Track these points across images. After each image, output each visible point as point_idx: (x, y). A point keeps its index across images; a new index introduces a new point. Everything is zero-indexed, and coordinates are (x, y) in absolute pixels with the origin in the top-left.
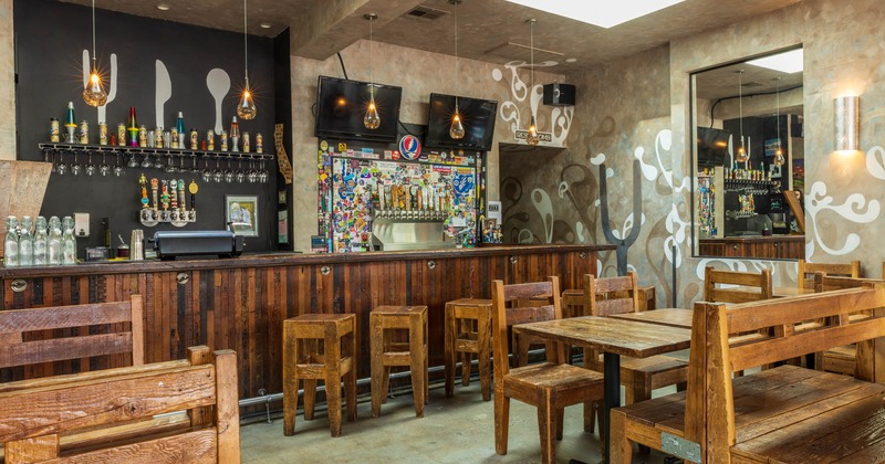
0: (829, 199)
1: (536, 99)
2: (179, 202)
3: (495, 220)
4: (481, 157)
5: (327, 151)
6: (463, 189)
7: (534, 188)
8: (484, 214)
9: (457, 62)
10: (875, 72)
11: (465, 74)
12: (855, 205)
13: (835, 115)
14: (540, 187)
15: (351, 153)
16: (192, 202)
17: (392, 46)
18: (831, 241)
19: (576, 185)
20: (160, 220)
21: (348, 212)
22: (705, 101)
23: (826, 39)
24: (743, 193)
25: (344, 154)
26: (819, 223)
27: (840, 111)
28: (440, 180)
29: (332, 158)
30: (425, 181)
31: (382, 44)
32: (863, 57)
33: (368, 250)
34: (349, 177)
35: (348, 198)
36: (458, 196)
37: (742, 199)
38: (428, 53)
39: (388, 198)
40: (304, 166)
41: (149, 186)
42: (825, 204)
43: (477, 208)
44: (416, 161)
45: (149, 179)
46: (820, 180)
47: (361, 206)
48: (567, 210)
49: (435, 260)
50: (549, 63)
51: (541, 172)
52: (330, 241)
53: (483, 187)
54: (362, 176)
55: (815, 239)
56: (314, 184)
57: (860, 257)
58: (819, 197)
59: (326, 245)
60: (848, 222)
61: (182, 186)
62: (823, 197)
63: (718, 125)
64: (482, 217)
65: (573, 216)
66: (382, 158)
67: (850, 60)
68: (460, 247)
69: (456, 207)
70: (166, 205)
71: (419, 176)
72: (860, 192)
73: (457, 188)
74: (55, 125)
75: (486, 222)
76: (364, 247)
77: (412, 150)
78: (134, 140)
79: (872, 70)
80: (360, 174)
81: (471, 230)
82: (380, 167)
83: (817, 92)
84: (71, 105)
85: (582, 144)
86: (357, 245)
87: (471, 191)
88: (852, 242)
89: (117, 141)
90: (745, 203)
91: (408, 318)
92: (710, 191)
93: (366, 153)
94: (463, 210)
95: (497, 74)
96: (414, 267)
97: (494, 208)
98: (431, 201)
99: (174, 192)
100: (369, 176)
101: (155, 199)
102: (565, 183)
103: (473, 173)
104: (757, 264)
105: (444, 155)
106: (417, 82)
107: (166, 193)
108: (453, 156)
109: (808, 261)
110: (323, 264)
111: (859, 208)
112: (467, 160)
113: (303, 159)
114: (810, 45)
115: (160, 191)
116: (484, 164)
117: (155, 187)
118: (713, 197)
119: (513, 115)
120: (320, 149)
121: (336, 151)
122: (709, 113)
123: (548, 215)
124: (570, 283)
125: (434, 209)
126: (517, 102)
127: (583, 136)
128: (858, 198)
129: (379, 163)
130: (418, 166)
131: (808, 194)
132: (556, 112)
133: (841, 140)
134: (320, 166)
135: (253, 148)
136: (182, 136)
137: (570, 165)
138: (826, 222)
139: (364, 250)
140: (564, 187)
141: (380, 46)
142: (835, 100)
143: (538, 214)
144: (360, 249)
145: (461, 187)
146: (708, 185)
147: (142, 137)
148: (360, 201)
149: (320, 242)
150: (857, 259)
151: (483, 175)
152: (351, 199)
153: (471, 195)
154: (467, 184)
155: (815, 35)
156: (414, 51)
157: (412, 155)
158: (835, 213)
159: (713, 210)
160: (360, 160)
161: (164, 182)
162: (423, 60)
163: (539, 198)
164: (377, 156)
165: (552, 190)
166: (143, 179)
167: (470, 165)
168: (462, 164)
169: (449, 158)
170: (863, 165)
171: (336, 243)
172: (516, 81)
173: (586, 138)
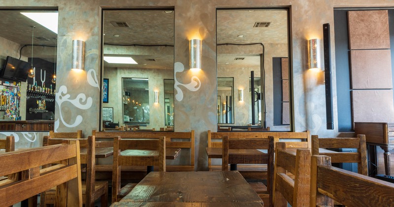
0: (68, 96)
10: (93, 31)
12: (81, 99)
13: (73, 49)
18: (69, 119)
22: (17, 44)
23: (70, 7)
24: (40, 99)
26: (63, 109)
27: (76, 47)
32: (87, 21)
37: (39, 102)
42: (66, 98)
46: (65, 85)
55: (60, 118)
57: (82, 128)
58: (63, 95)
60: (77, 108)
62: (66, 94)
63: (25, 59)
67: (81, 22)
72: (83, 93)
79: (91, 29)
83: (64, 35)
88: (79, 120)
90: (40, 105)
92: (17, 95)
104: (26, 135)
109: (56, 131)
111: (83, 101)
114: (62, 9)
118: (19, 99)
122: (19, 51)
128: (82, 96)
131: (58, 92)
133: (75, 63)
138: (66, 109)
142: (73, 41)
146: (15, 92)
150: (80, 130)
155: (65, 4)
158: (70, 104)
159: (19, 106)
170: (86, 79)
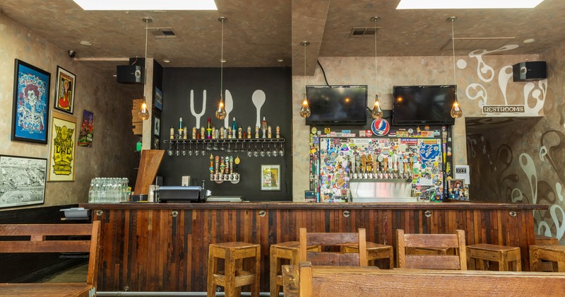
1: (505, 77)
2: (229, 169)
3: (461, 182)
4: (447, 130)
5: (316, 134)
6: (430, 156)
7: (521, 153)
8: (452, 175)
9: (422, 60)
11: (430, 68)
14: (525, 151)
15: (334, 134)
16: (236, 168)
17: (365, 58)
19: (553, 149)
20: (225, 180)
21: (331, 174)
25: (328, 135)
28: (407, 150)
29: (320, 138)
30: (394, 150)
31: (358, 58)
33: (347, 201)
34: (332, 150)
35: (331, 165)
36: (424, 161)
38: (396, 58)
39: (358, 164)
40: (300, 145)
41: (214, 160)
43: (444, 170)
44: (385, 136)
45: (214, 157)
47: (341, 170)
48: (548, 172)
49: (349, 210)
50: (509, 47)
51: (525, 138)
52: (318, 194)
53: (449, 153)
54: (342, 150)
56: (307, 156)
59: (314, 197)
61: (231, 160)
64: (449, 178)
65: (553, 177)
66: (357, 136)
68: (428, 201)
69: (423, 170)
70: (222, 171)
71: (389, 147)
73: (424, 155)
74: (172, 130)
75: (453, 182)
76: (344, 199)
77: (382, 129)
78: (209, 135)
80: (340, 148)
81: (439, 189)
82: (357, 142)
84: (181, 120)
85: (556, 112)
86: (338, 198)
87: (437, 158)
89: (200, 136)
91: (291, 252)
93: (344, 134)
94: (430, 172)
95: (461, 63)
96: (332, 215)
97: (462, 171)
98: (395, 166)
99: (227, 163)
100: (347, 149)
101: (217, 168)
102: (544, 147)
103: (439, 143)
105: (411, 131)
106: (386, 80)
107: (222, 165)
108: (419, 130)
110: (261, 210)
112: (432, 134)
113: (300, 140)
115: (220, 163)
116: (450, 135)
117: (217, 161)
119: (480, 94)
120: (311, 133)
121: (323, 133)
123: (533, 176)
124: (497, 238)
125: (398, 172)
126: (482, 83)
127: (556, 105)
129: (354, 139)
130: (388, 140)
132: (529, 87)
134: (311, 144)
135: (274, 135)
136: (234, 131)
137: (547, 131)
139: (344, 201)
140: (544, 151)
141: (356, 59)
143: (525, 176)
144: (340, 201)
145: (427, 155)
147: (213, 133)
148: (340, 166)
149: (311, 195)
151: (449, 144)
152: (334, 166)
153: (437, 160)
154: (433, 152)
156: (384, 59)
157: (381, 133)
160: (341, 138)
161: (222, 158)
162: (392, 63)
163: (525, 162)
164: (354, 135)
165: (535, 154)
166: (212, 157)
167: (436, 137)
168: (429, 137)
169: (415, 133)
171: (322, 196)
172: (482, 66)
173: (559, 106)
